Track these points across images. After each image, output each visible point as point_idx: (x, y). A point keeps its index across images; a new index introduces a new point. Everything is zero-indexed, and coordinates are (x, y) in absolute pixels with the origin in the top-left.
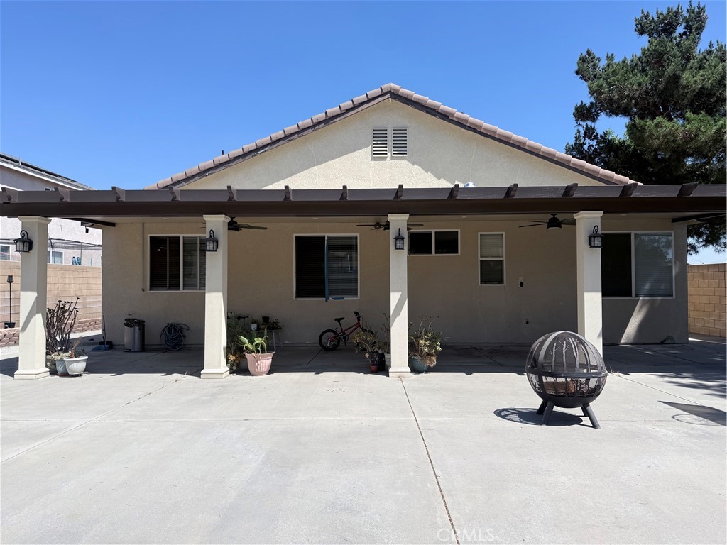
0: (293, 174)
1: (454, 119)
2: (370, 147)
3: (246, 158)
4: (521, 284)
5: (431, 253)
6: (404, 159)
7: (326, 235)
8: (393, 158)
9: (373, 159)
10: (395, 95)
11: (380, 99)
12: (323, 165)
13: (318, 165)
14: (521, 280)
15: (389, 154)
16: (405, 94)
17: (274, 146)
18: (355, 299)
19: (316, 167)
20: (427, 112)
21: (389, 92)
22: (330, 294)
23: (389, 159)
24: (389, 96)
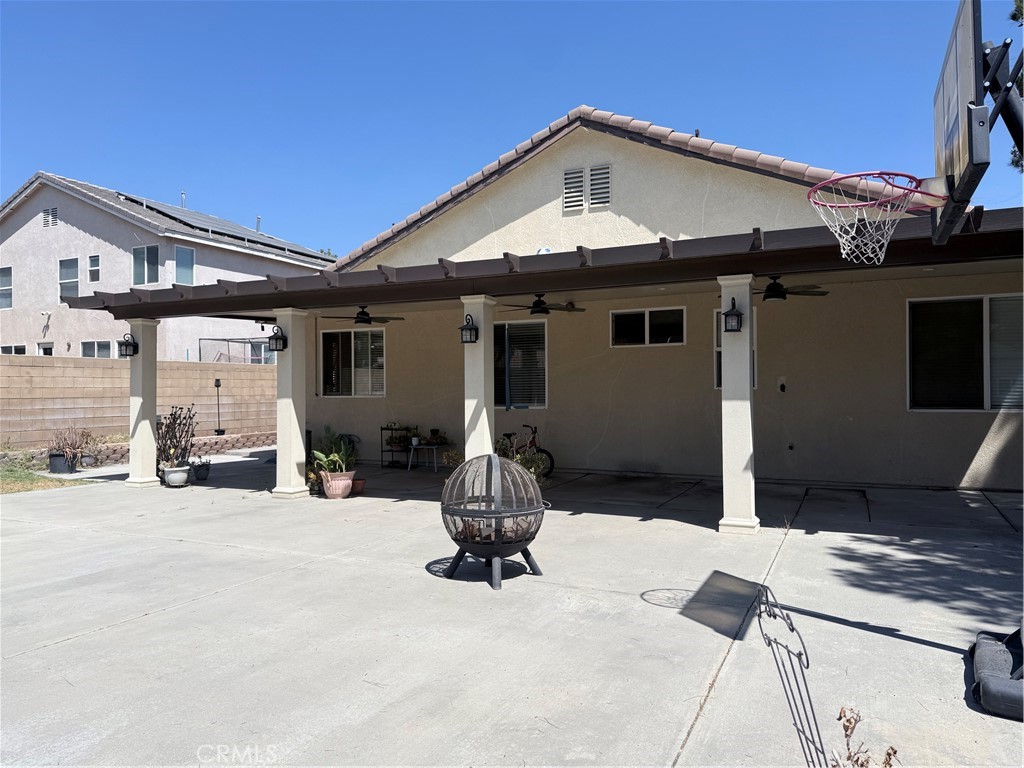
0: (468, 246)
1: (669, 143)
2: (561, 198)
3: (412, 230)
4: (783, 388)
5: (643, 342)
6: (606, 209)
7: (507, 322)
8: (591, 211)
9: (565, 214)
10: (585, 121)
11: (566, 130)
12: (503, 230)
13: (496, 229)
14: (782, 380)
15: (586, 205)
16: (600, 118)
17: (441, 212)
18: (542, 408)
19: (494, 233)
20: (631, 139)
21: (579, 118)
22: (511, 403)
23: (586, 211)
24: (578, 123)
